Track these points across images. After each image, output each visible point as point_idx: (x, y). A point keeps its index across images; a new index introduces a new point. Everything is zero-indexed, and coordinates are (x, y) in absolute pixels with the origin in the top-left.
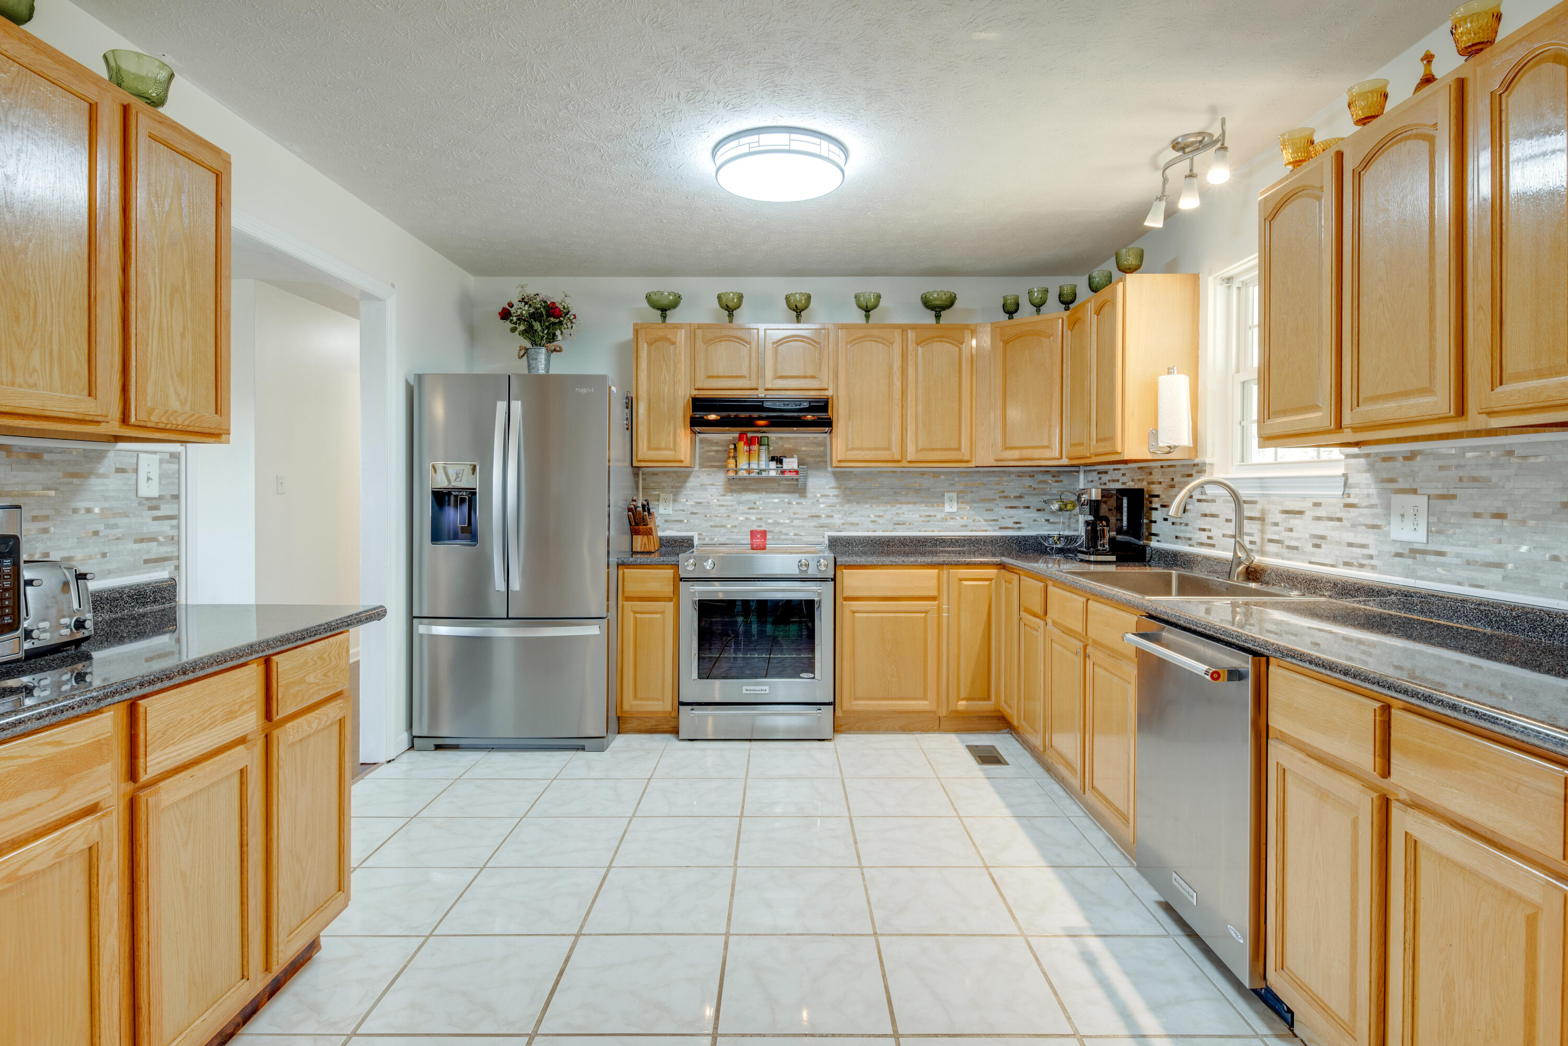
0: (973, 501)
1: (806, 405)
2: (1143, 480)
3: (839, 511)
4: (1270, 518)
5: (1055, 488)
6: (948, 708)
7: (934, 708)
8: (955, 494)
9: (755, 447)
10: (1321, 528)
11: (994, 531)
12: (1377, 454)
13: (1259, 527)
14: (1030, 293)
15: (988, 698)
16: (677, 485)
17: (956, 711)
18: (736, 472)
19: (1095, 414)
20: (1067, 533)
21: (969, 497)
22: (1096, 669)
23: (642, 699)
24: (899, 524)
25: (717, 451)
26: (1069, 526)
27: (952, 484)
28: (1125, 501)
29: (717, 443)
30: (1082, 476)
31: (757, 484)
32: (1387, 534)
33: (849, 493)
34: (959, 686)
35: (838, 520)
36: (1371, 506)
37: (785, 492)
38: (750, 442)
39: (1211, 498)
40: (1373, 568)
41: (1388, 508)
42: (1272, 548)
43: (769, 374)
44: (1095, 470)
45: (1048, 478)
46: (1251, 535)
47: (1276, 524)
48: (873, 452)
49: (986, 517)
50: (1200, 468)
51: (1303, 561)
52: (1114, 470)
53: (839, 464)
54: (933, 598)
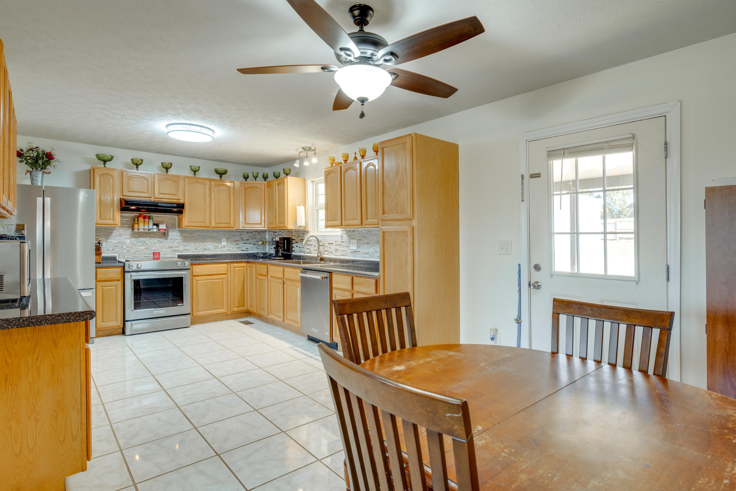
0: (232, 241)
1: (175, 205)
2: (289, 235)
3: (181, 245)
4: (325, 246)
5: (259, 237)
6: (231, 311)
7: (226, 311)
8: (226, 239)
9: (147, 220)
10: (337, 247)
11: (239, 251)
12: (348, 230)
13: (323, 247)
14: (253, 173)
15: (244, 306)
16: (107, 234)
17: (234, 312)
18: (138, 230)
19: (278, 215)
20: (263, 252)
21: (231, 240)
22: (287, 286)
23: (106, 322)
24: (205, 250)
25: (127, 221)
26: (264, 249)
27: (225, 235)
28: (286, 241)
29: (127, 217)
30: (267, 233)
31: (148, 234)
32: (350, 248)
33: (186, 238)
34: (234, 301)
35: (181, 248)
36: (347, 242)
37: (159, 238)
38: (145, 218)
39: (310, 240)
40: (347, 256)
41: (350, 242)
42: (326, 253)
43: (157, 192)
44: (272, 231)
45: (257, 233)
46: (321, 250)
47: (327, 247)
48: (199, 223)
49: (236, 247)
50: (307, 232)
51: (333, 255)
52: (279, 231)
53: (185, 228)
54: (225, 274)
